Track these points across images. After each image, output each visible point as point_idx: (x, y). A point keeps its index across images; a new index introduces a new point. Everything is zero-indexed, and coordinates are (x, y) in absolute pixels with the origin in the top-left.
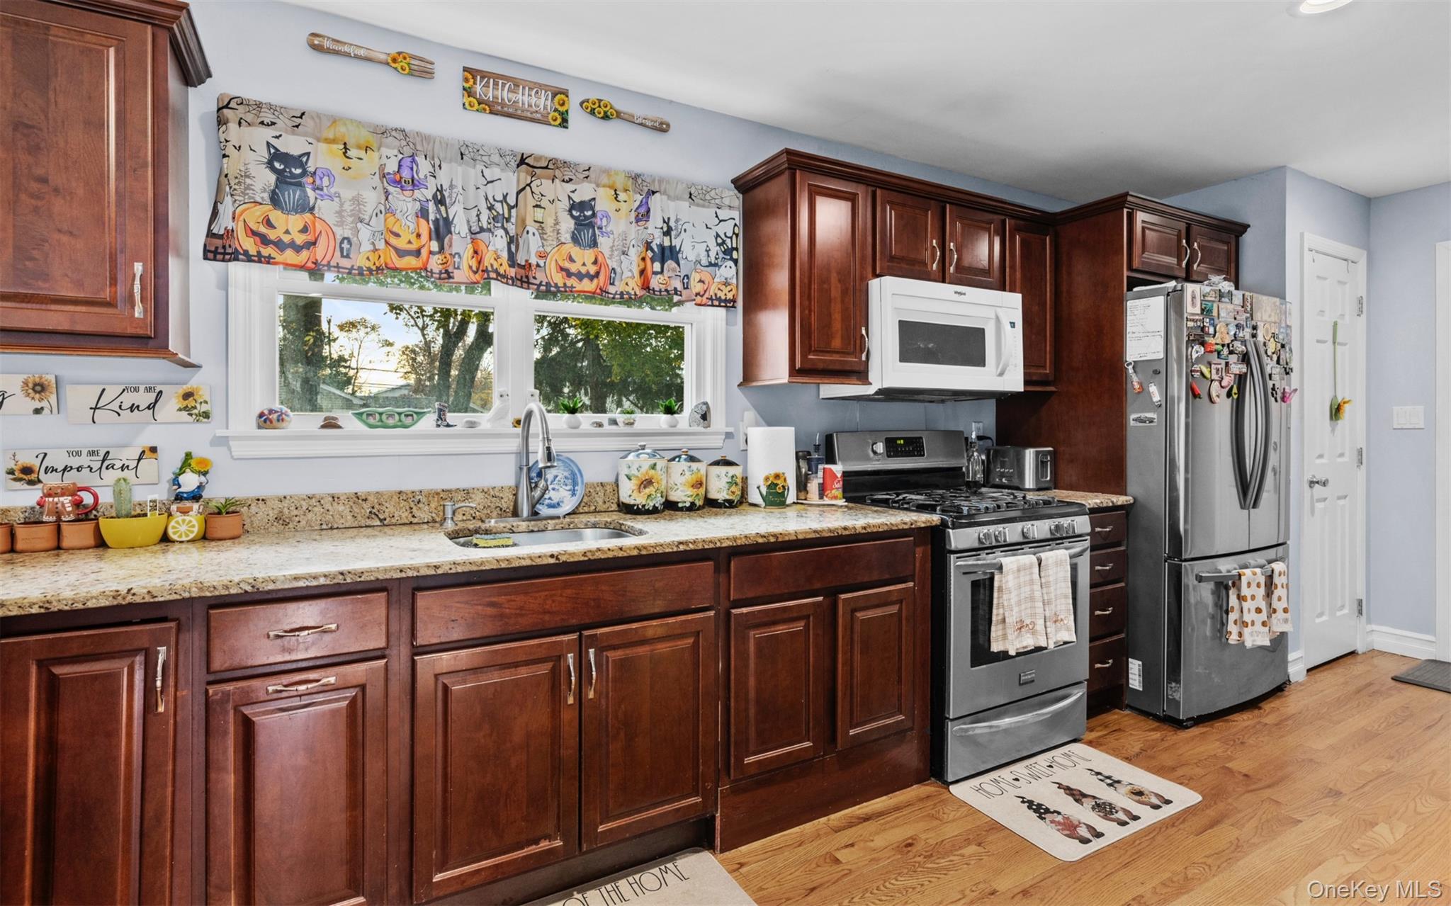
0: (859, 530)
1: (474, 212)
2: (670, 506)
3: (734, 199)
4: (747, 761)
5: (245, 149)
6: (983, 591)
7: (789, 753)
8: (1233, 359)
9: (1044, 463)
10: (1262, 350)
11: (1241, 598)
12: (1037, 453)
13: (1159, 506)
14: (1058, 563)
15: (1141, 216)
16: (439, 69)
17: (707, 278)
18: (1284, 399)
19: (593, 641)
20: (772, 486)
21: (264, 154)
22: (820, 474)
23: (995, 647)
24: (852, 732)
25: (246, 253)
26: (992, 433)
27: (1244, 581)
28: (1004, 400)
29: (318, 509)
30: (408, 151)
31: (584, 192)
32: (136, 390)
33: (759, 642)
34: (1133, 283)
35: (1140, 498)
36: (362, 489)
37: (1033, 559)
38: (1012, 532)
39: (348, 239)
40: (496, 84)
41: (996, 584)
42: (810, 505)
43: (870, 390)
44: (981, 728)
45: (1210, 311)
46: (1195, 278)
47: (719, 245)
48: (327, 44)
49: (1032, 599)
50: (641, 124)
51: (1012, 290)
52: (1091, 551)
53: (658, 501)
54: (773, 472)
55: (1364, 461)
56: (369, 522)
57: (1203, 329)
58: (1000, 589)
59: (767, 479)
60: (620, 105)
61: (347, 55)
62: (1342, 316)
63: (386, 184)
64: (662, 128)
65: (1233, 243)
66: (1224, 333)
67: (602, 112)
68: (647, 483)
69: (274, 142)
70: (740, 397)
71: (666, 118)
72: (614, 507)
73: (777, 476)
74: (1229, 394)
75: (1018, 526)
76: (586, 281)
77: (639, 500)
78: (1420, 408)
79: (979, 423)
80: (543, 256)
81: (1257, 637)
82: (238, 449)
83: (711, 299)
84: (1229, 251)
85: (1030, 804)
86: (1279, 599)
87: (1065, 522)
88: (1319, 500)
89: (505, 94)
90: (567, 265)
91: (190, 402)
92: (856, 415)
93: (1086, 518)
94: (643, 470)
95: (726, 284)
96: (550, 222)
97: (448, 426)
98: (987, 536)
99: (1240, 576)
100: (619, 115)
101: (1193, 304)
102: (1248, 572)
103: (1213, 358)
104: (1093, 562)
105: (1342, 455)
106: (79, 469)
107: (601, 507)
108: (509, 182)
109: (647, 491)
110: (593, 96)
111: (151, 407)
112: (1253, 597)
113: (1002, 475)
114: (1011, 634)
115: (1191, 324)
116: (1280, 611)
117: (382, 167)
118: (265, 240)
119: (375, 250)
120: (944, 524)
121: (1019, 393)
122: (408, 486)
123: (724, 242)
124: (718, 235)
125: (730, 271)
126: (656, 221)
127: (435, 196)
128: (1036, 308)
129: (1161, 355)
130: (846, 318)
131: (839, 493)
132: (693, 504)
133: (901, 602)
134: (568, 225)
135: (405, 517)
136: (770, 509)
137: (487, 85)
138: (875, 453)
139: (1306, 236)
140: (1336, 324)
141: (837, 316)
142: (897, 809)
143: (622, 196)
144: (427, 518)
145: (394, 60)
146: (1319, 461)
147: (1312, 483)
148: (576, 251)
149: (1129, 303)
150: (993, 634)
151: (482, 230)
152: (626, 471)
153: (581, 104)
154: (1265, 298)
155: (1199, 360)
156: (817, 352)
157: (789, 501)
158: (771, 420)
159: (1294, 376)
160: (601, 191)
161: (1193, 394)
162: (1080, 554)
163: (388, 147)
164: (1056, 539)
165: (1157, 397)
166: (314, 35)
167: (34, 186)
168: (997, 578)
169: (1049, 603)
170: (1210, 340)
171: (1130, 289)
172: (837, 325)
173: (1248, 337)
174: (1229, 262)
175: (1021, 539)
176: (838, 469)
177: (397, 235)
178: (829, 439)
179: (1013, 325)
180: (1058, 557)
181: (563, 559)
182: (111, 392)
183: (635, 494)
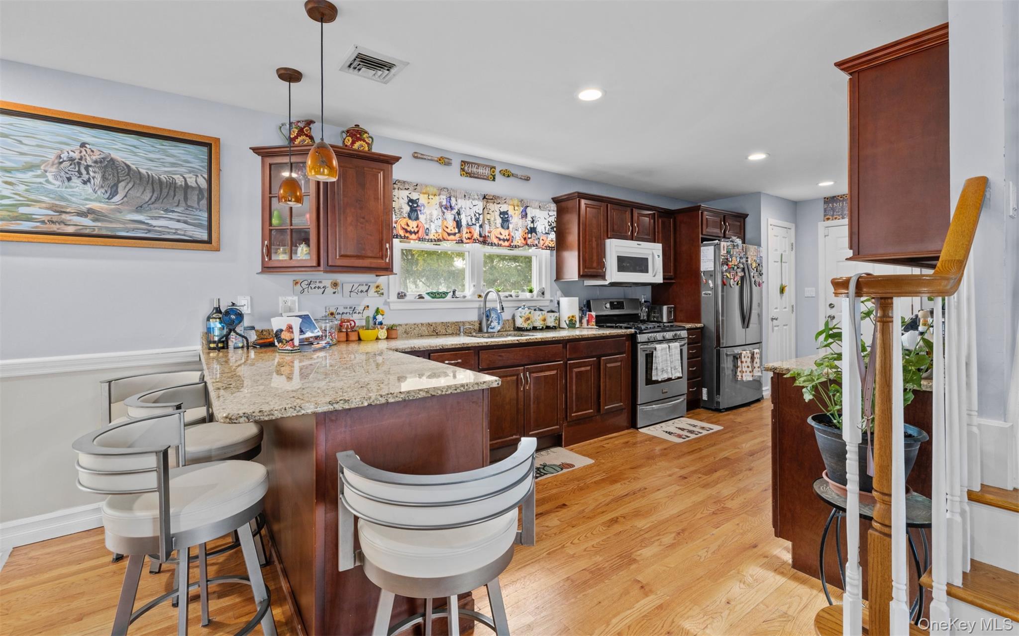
0: (608, 334)
1: (469, 217)
2: (535, 329)
3: (553, 206)
4: (573, 415)
5: (400, 198)
6: (649, 357)
7: (586, 413)
8: (739, 270)
9: (670, 312)
10: (750, 267)
11: (742, 362)
12: (668, 307)
13: (712, 328)
14: (676, 348)
15: (705, 213)
16: (453, 162)
17: (545, 238)
18: (759, 285)
19: (528, 369)
20: (571, 321)
21: (406, 200)
22: (587, 316)
23: (654, 378)
24: (606, 407)
25: (400, 236)
26: (650, 300)
27: (743, 355)
28: (654, 286)
29: (417, 329)
30: (448, 196)
31: (504, 208)
32: (363, 285)
33: (577, 373)
34: (703, 240)
35: (706, 324)
36: (431, 321)
37: (667, 345)
38: (659, 336)
39: (428, 228)
40: (472, 166)
41: (654, 355)
42: (584, 328)
43: (607, 283)
44: (648, 408)
45: (730, 252)
46: (727, 236)
47: (549, 225)
48: (419, 156)
49: (667, 360)
50: (521, 178)
51: (658, 242)
52: (688, 345)
53: (530, 327)
54: (571, 315)
55: (794, 310)
56: (433, 334)
57: (727, 259)
58: (655, 357)
59: (569, 318)
60: (514, 171)
61: (425, 159)
62: (785, 251)
63: (443, 209)
64: (527, 179)
65: (742, 221)
66: (734, 261)
67: (507, 174)
68: (528, 319)
69: (409, 196)
70: (555, 285)
71: (529, 175)
72: (512, 329)
73: (573, 317)
74: (737, 284)
75: (662, 334)
76: (506, 242)
77: (525, 325)
78: (814, 289)
79: (645, 296)
80: (489, 232)
81: (747, 377)
82: (393, 306)
83: (546, 247)
84: (740, 225)
85: (666, 432)
86: (756, 363)
87: (678, 333)
88: (775, 326)
89: (475, 170)
90: (499, 236)
91: (378, 289)
92: (598, 293)
93: (686, 331)
94: (527, 314)
95: (552, 241)
96: (492, 219)
97: (456, 297)
98: (651, 337)
99: (741, 353)
100: (513, 175)
101: (724, 250)
102: (744, 352)
103: (731, 270)
104: (689, 349)
105: (785, 308)
106: (346, 313)
107: (508, 329)
108: (480, 205)
109: (528, 322)
110: (504, 169)
111: (367, 291)
112: (746, 362)
113: (654, 317)
114: (660, 373)
115: (723, 257)
116: (756, 368)
117: (440, 203)
118: (406, 231)
119: (437, 232)
120: (636, 333)
121: (661, 284)
122: (445, 320)
123: (551, 224)
124: (549, 222)
125: (553, 236)
126: (529, 218)
127: (457, 213)
128: (667, 249)
129: (713, 269)
130: (598, 256)
131: (594, 324)
132: (543, 327)
133: (621, 361)
134: (499, 221)
135: (444, 331)
136: (570, 330)
137: (469, 167)
138: (606, 308)
139: (769, 219)
140: (782, 255)
141: (595, 254)
142: (621, 435)
143: (516, 208)
144: (451, 332)
145: (440, 160)
146: (775, 310)
147: (772, 319)
148: (503, 231)
149: (702, 248)
150: (653, 374)
151: (473, 224)
152: (520, 315)
153: (500, 172)
154: (751, 246)
155: (726, 271)
156: (588, 268)
157: (577, 326)
158: (566, 294)
159: (764, 276)
160: (510, 207)
161: (724, 284)
162: (684, 345)
163: (443, 195)
164: (674, 339)
165: (711, 285)
166: (415, 153)
167: (362, 220)
168: (654, 352)
169: (672, 362)
170: (730, 264)
171: (702, 242)
172: (595, 258)
173: (744, 262)
174: (741, 230)
175: (662, 339)
176: (593, 314)
177: (447, 228)
178: (588, 303)
179: (659, 256)
180: (676, 345)
181: (520, 341)
182: (356, 285)
183: (523, 323)
